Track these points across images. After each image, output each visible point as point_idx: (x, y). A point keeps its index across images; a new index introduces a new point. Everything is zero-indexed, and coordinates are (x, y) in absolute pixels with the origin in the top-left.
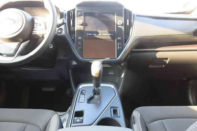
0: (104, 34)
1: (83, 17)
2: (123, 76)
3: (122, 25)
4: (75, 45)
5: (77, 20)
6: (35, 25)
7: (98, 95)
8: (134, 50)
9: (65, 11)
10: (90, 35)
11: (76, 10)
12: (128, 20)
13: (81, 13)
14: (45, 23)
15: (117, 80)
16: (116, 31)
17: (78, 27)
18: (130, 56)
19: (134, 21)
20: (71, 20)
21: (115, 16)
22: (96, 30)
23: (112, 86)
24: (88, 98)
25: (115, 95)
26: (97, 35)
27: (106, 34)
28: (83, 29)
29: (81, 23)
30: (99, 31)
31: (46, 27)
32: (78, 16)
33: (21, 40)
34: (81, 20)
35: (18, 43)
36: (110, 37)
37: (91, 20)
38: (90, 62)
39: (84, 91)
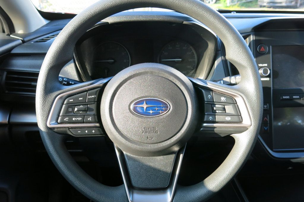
1: (270, 57)
10: (287, 99)
26: (300, 98)
28: (271, 86)
29: (269, 71)
32: (259, 54)
34: (268, 65)
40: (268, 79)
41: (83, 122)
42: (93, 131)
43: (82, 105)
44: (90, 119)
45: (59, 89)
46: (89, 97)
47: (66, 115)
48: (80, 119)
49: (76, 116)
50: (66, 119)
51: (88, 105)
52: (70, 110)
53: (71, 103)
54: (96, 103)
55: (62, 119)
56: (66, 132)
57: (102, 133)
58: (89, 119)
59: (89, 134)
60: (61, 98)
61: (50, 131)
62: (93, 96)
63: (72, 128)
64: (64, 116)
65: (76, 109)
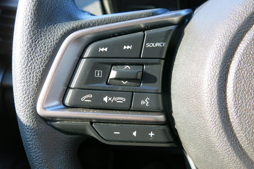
41: (129, 110)
42: (151, 134)
43: (130, 64)
44: (145, 102)
45: (72, 18)
46: (148, 45)
47: (86, 87)
48: (120, 100)
49: (111, 92)
50: (86, 98)
51: (142, 65)
52: (99, 74)
53: (103, 56)
54: (163, 61)
55: (77, 97)
56: (84, 130)
57: (172, 140)
58: (143, 103)
59: (139, 140)
60: (78, 39)
61: (43, 126)
62: (158, 44)
63: (99, 121)
64: (81, 90)
65: (113, 74)
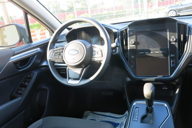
0: (156, 52)
1: (134, 36)
2: (177, 92)
3: (175, 41)
4: (128, 64)
5: (130, 40)
6: (94, 53)
7: (151, 113)
8: (190, 65)
9: (118, 30)
10: (143, 54)
11: (128, 29)
12: (182, 35)
13: (133, 33)
14: (101, 51)
15: (172, 94)
16: (169, 47)
17: (130, 46)
18: (185, 71)
19: (190, 36)
20: (124, 40)
21: (168, 33)
22: (148, 49)
23: (166, 105)
24: (141, 117)
25: (168, 115)
26: (149, 53)
27: (158, 52)
28: (135, 48)
29: (133, 42)
30: (151, 49)
31: (102, 55)
32: (130, 36)
33: (83, 66)
34: (133, 40)
35: (81, 69)
36: (162, 54)
37: (142, 39)
38: (143, 80)
39: (138, 109)
40: (134, 46)
41: (59, 58)
43: (59, 53)
45: (54, 48)
49: (57, 56)
52: (55, 54)
56: (54, 61)
57: (64, 62)
60: (53, 51)
